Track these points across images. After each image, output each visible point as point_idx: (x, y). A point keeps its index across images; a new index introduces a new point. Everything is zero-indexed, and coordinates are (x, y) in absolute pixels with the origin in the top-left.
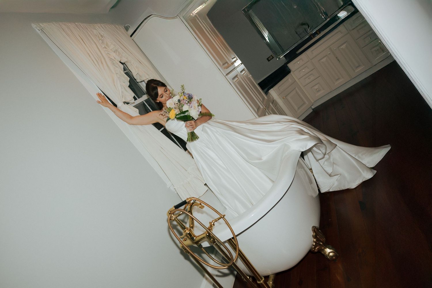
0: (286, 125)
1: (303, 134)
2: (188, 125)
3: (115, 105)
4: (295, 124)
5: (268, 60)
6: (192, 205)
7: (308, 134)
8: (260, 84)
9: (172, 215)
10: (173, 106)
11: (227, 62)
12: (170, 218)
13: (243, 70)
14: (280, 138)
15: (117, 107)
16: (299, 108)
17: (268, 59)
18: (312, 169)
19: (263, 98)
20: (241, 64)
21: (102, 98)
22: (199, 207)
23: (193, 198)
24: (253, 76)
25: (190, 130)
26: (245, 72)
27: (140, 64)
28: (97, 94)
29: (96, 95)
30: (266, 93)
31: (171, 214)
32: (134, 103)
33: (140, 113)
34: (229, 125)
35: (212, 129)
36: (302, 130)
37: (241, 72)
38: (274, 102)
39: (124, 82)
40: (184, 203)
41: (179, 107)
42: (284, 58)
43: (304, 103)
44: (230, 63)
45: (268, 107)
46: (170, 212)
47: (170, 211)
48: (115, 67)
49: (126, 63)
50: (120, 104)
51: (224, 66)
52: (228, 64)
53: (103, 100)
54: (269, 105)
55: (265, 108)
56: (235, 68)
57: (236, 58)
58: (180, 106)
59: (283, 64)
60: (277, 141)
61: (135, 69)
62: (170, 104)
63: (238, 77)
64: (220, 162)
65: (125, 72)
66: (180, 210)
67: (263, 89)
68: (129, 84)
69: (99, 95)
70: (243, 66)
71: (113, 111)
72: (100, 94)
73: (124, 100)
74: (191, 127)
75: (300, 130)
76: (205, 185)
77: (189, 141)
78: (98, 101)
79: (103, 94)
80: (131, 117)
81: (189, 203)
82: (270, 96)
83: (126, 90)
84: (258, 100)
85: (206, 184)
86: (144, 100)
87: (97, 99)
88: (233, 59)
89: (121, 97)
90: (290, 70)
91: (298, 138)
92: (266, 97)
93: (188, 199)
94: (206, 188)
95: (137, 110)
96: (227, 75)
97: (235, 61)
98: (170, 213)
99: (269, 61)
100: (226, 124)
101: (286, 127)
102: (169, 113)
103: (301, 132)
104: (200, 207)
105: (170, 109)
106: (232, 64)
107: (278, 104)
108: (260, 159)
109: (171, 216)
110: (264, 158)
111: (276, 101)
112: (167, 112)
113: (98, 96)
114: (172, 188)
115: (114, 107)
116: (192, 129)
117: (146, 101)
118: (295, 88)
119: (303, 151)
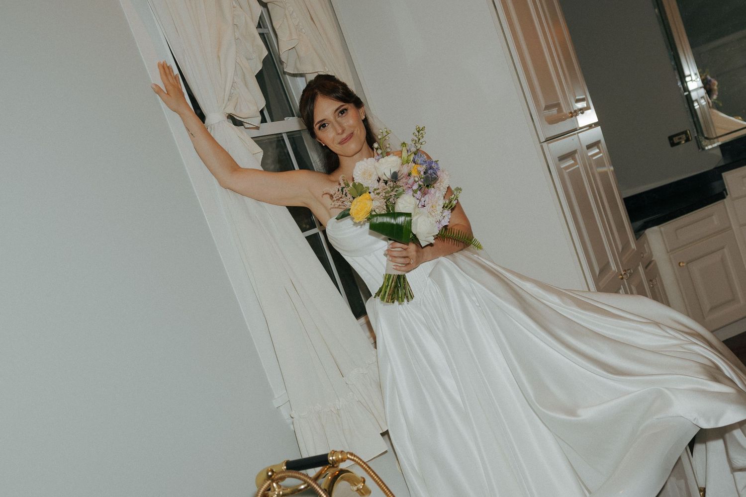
0: (675, 338)
1: (716, 380)
2: (395, 254)
3: (202, 117)
4: (701, 344)
5: (673, 141)
6: (338, 475)
7: (731, 383)
8: (627, 201)
9: (275, 485)
10: (370, 183)
11: (558, 105)
12: (264, 491)
13: (596, 144)
14: (648, 370)
15: (204, 123)
16: (713, 309)
17: (671, 138)
18: (707, 491)
19: (626, 245)
20: (596, 124)
21: (171, 81)
22: (355, 488)
23: (352, 454)
24: (616, 172)
25: (396, 269)
26: (597, 150)
27: (312, 22)
28: (159, 65)
29: (157, 67)
30: (639, 232)
31: (273, 481)
32: (257, 128)
33: (263, 164)
34: (512, 285)
35: (461, 280)
36: (718, 368)
37: (589, 147)
38: (651, 266)
39: (248, 59)
40: (321, 461)
41: (387, 195)
42: (718, 152)
43: (734, 300)
44: (565, 111)
45: (631, 274)
46: (270, 474)
47: (272, 471)
48: (235, 5)
49: (269, 6)
50: (215, 117)
51: (547, 113)
52: (560, 110)
53: (170, 88)
54: (636, 270)
55: (623, 273)
56: (576, 130)
57: (588, 104)
58: (392, 191)
59: (711, 167)
60: (637, 375)
61: (291, 33)
62: (364, 173)
63: (574, 159)
64: (450, 383)
65: (261, 31)
66: (302, 477)
67: (633, 217)
68: (260, 67)
69: (165, 69)
70: (597, 133)
71: (188, 130)
72: (169, 68)
73: (230, 110)
74: (402, 260)
75: (711, 364)
76: (383, 434)
77: (383, 299)
78: (156, 85)
79: (176, 72)
80: (234, 167)
81: (333, 466)
82: (645, 245)
83: (246, 84)
84: (610, 245)
85: (385, 434)
86: (287, 133)
87: (157, 79)
88: (578, 101)
89: (226, 98)
90: (725, 190)
91: (700, 387)
92: (633, 246)
93: (334, 452)
94: (383, 445)
95: (259, 152)
96: (549, 140)
97: (582, 111)
98: (269, 477)
99: (673, 144)
100: (506, 279)
101: (676, 345)
102: (354, 198)
103: (715, 374)
104: (358, 490)
105: (359, 190)
106: (572, 117)
107: (660, 276)
108: (572, 412)
109: (269, 485)
110: (586, 414)
111: (655, 264)
112: (349, 196)
113: (162, 70)
114: (285, 413)
115: (194, 120)
116: (403, 269)
117: (291, 135)
118: (723, 248)
119: (705, 426)
